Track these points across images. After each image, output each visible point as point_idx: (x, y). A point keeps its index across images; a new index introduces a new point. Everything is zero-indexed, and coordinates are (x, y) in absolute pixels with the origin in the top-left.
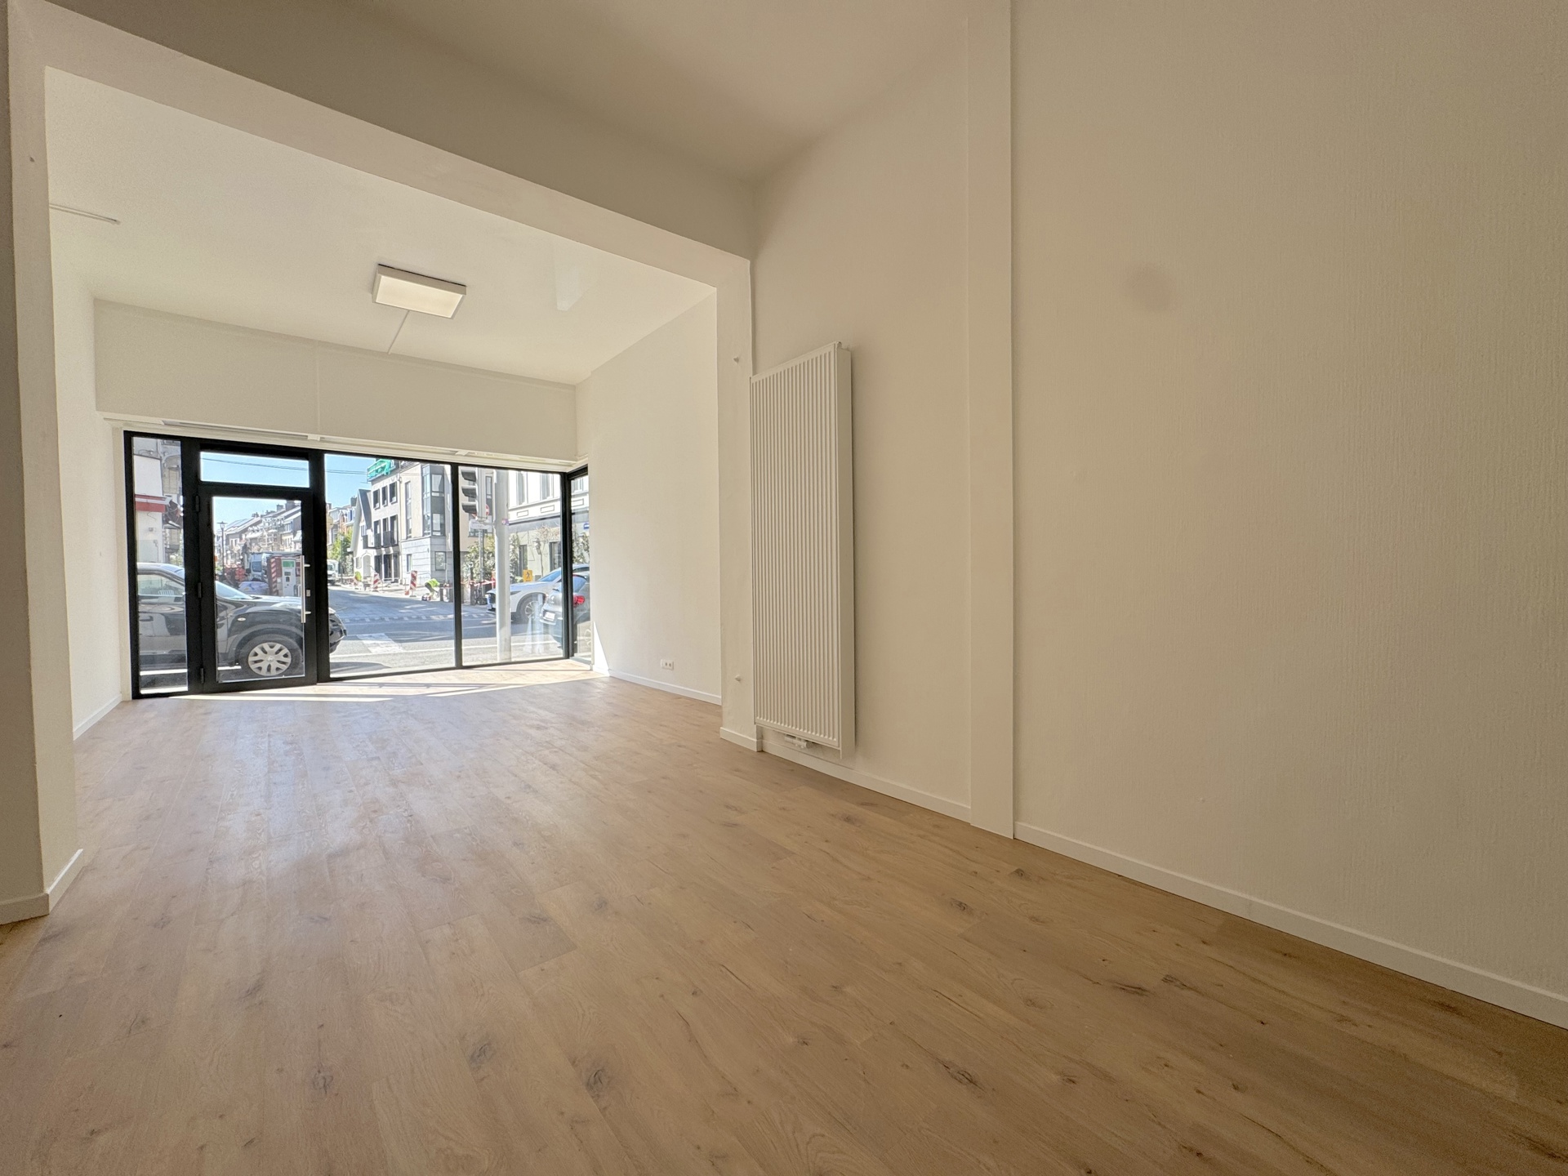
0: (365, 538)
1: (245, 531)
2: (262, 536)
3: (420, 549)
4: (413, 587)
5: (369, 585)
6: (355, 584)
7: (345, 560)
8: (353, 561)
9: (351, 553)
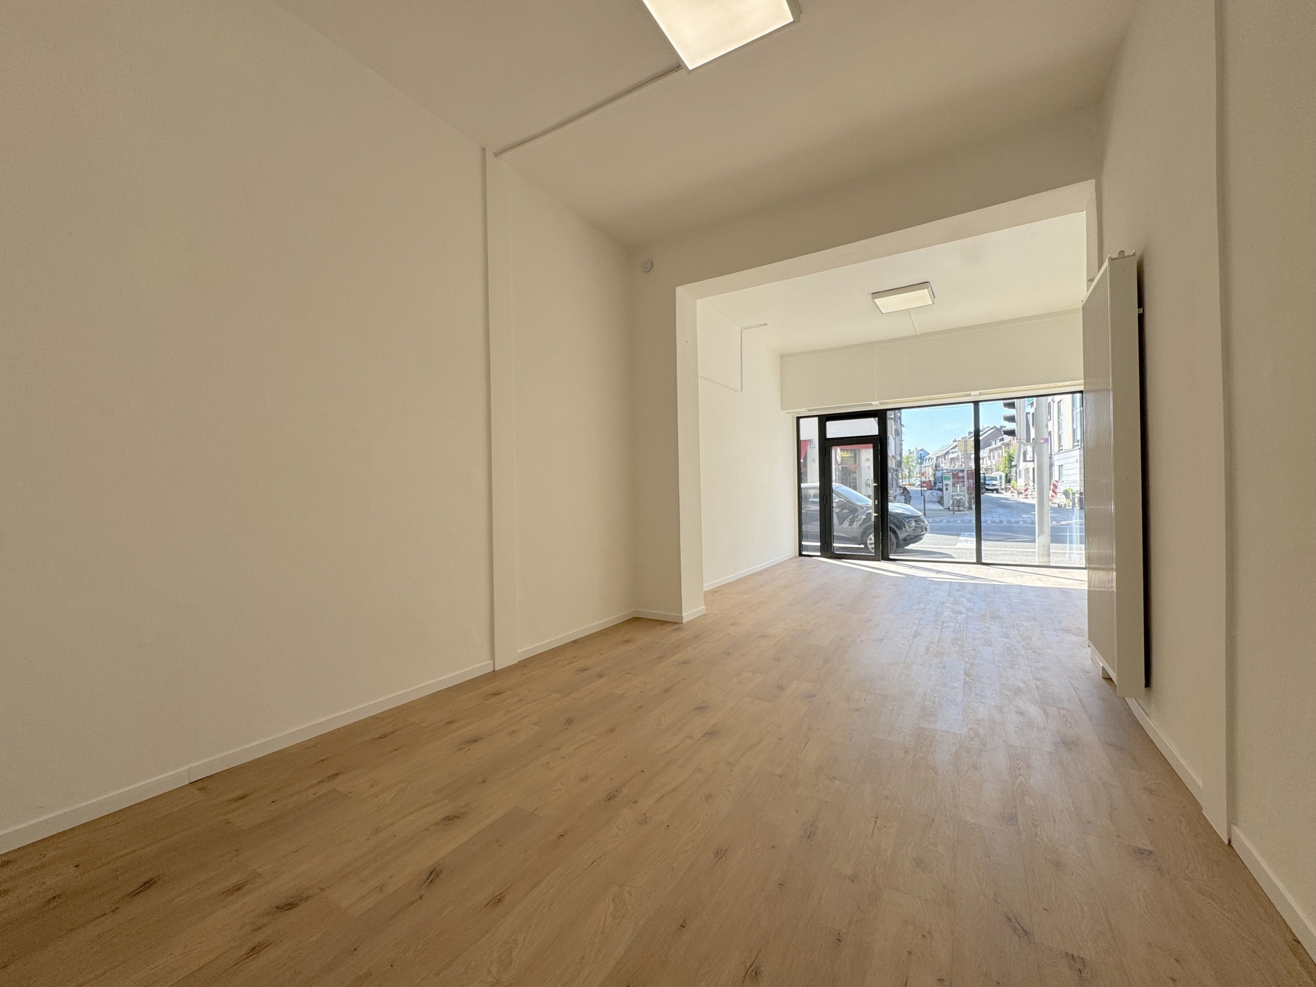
0: (1025, 453)
1: (948, 453)
2: (958, 456)
3: (1071, 460)
4: (1054, 494)
5: (1021, 493)
6: (1012, 492)
7: (1010, 472)
8: (1016, 471)
9: (1015, 466)
